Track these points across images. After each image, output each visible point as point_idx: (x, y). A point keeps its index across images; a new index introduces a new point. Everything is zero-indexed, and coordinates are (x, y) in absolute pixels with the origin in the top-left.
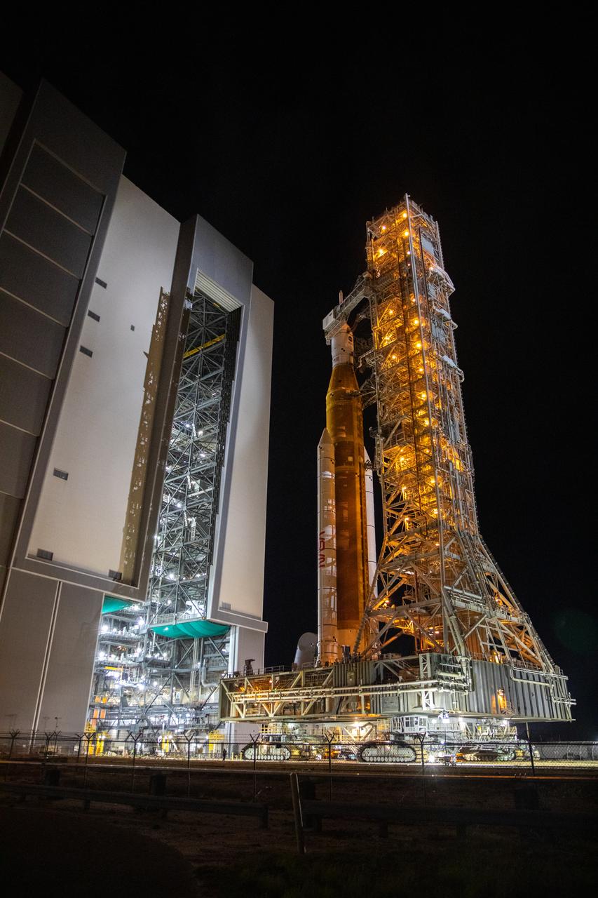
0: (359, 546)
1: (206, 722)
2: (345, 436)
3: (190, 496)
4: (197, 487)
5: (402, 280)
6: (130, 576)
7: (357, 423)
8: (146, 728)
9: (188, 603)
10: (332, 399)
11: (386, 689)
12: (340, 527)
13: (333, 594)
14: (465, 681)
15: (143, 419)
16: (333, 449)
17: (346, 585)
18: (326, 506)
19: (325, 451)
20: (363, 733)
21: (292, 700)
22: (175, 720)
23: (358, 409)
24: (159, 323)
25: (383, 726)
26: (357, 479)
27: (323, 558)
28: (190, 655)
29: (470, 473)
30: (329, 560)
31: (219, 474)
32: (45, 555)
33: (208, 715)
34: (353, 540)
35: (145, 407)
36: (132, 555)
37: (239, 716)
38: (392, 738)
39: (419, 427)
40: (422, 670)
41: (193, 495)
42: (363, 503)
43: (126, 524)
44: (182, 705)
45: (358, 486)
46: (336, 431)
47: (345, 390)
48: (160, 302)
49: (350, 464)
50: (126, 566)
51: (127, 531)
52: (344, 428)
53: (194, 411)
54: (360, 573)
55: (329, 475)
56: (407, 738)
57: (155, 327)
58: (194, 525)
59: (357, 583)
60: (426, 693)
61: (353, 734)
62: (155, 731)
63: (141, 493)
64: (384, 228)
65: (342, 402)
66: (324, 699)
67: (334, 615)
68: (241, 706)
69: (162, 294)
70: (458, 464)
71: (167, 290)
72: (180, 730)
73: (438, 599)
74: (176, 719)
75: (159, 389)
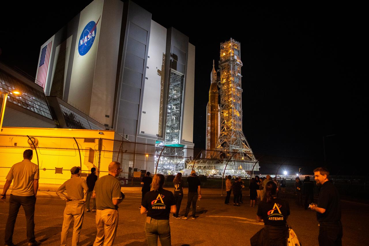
0: (216, 131)
1: (179, 168)
2: (213, 104)
3: (173, 110)
4: (175, 108)
6: (161, 135)
7: (216, 100)
8: (164, 169)
9: (174, 139)
10: (210, 93)
11: (217, 165)
12: (212, 127)
13: (209, 143)
14: (233, 164)
15: (161, 94)
16: (210, 107)
17: (212, 141)
18: (208, 122)
19: (208, 108)
20: (214, 172)
21: (200, 165)
23: (217, 96)
24: (163, 64)
25: (218, 171)
26: (216, 115)
27: (207, 134)
28: (174, 152)
29: (241, 116)
30: (209, 135)
31: (181, 105)
32: (143, 132)
33: (179, 167)
34: (214, 130)
36: (161, 130)
37: (189, 168)
38: (219, 173)
39: (230, 107)
40: (224, 162)
42: (217, 121)
44: (173, 164)
45: (216, 116)
46: (211, 102)
47: (214, 91)
48: (163, 57)
49: (214, 111)
50: (160, 133)
51: (159, 124)
52: (213, 102)
53: (173, 85)
54: (216, 138)
55: (209, 114)
56: (222, 173)
57: (162, 66)
58: (174, 119)
59: (215, 140)
60: (224, 166)
61: (212, 172)
62: (166, 170)
63: (162, 114)
64: (225, 46)
65: (213, 94)
67: (210, 147)
68: (189, 166)
69: (163, 55)
70: (238, 115)
71: (165, 53)
72: (173, 170)
74: (171, 167)
75: (164, 84)
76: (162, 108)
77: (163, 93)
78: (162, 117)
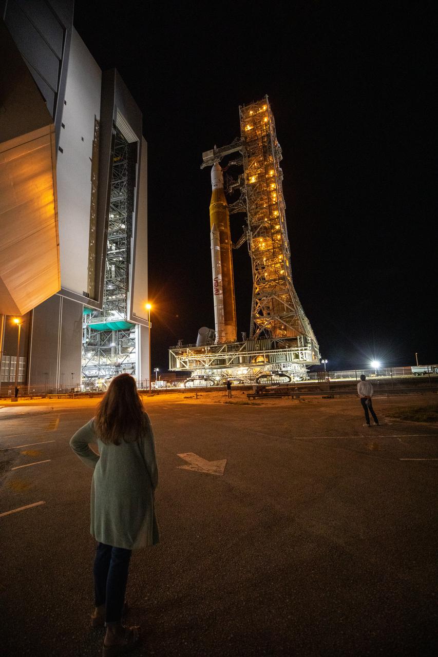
2: (223, 228)
3: (109, 252)
4: (114, 248)
5: (264, 147)
6: (92, 294)
10: (214, 208)
11: (279, 352)
12: (224, 275)
13: (222, 308)
15: (92, 202)
16: (218, 235)
21: (220, 358)
22: (102, 373)
24: (96, 140)
26: (230, 252)
27: (216, 291)
30: (221, 292)
31: (129, 243)
34: (228, 283)
35: (92, 194)
36: (93, 284)
40: (299, 343)
41: (111, 252)
43: (89, 265)
44: (107, 365)
45: (230, 255)
46: (219, 225)
47: (222, 204)
48: (95, 126)
49: (226, 243)
50: (90, 289)
51: (89, 269)
55: (217, 248)
57: (94, 142)
58: (113, 269)
60: (301, 353)
62: (90, 379)
64: (251, 112)
65: (221, 210)
66: (239, 357)
67: (224, 319)
69: (96, 120)
71: (98, 118)
73: (294, 312)
75: (98, 184)
76: (94, 235)
77: (95, 201)
78: (94, 255)
